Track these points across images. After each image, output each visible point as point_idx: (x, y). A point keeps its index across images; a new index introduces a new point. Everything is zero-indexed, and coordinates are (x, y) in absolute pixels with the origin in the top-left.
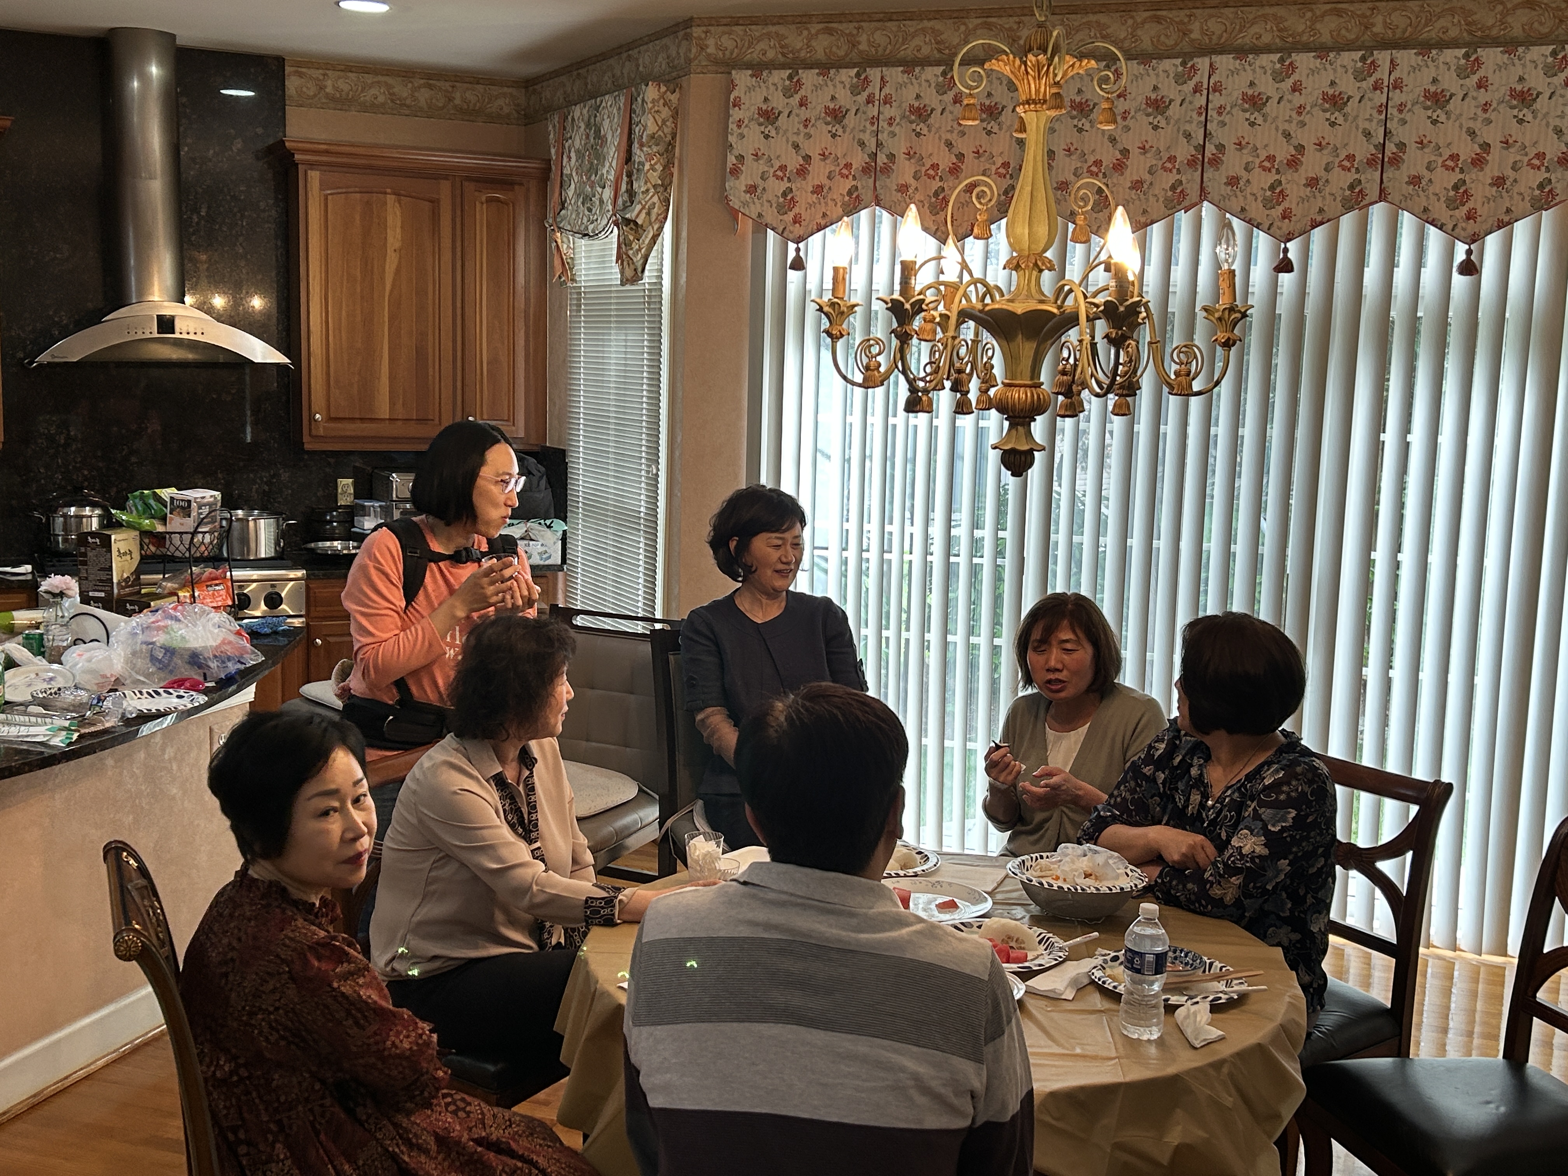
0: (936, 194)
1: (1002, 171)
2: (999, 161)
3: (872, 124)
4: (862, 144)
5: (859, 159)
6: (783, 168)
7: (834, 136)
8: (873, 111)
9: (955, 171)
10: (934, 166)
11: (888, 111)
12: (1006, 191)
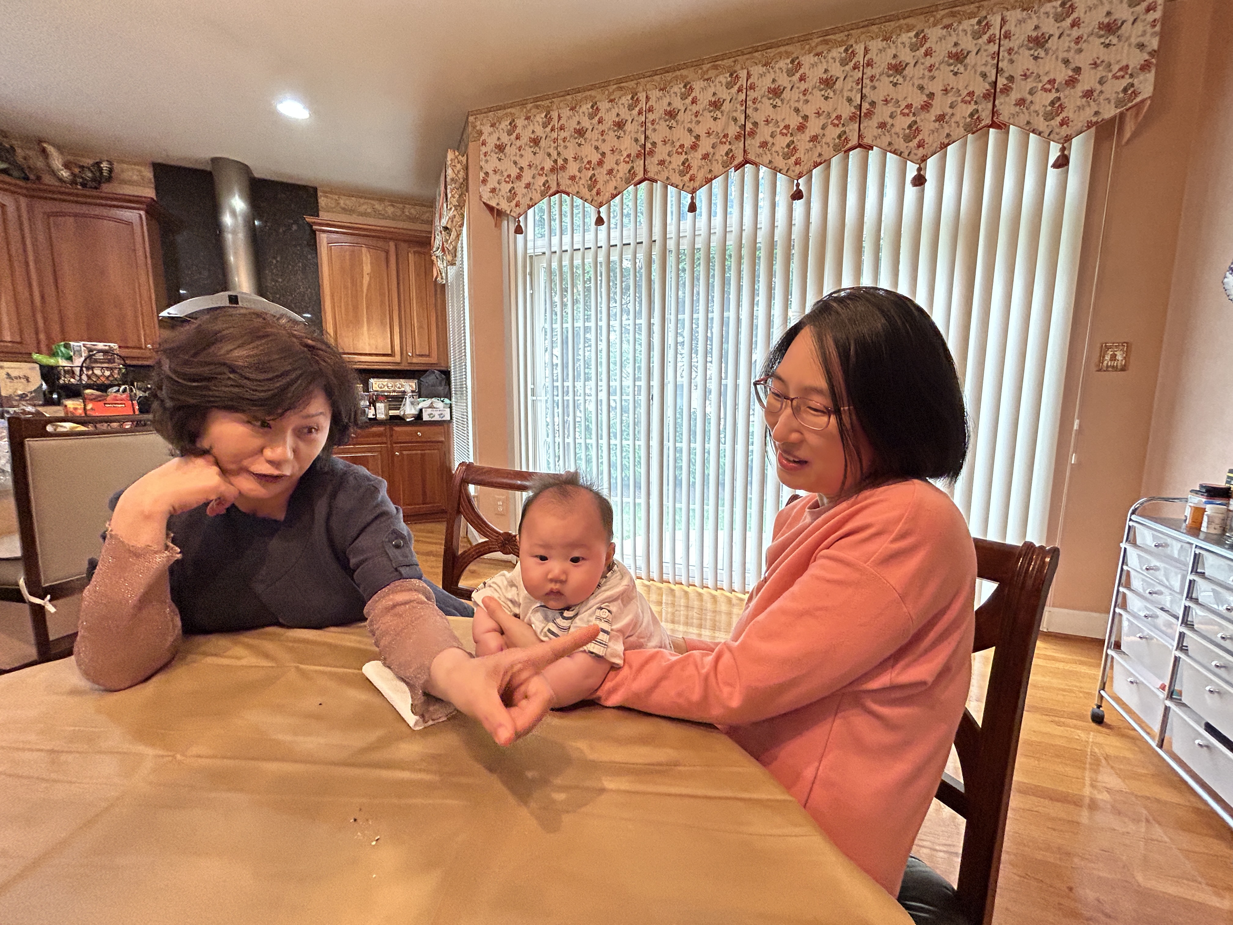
1: (627, 159)
2: (625, 153)
3: (555, 142)
5: (548, 164)
6: (509, 176)
7: (535, 153)
8: (554, 135)
9: (600, 163)
10: (589, 162)
11: (563, 134)
12: (630, 171)
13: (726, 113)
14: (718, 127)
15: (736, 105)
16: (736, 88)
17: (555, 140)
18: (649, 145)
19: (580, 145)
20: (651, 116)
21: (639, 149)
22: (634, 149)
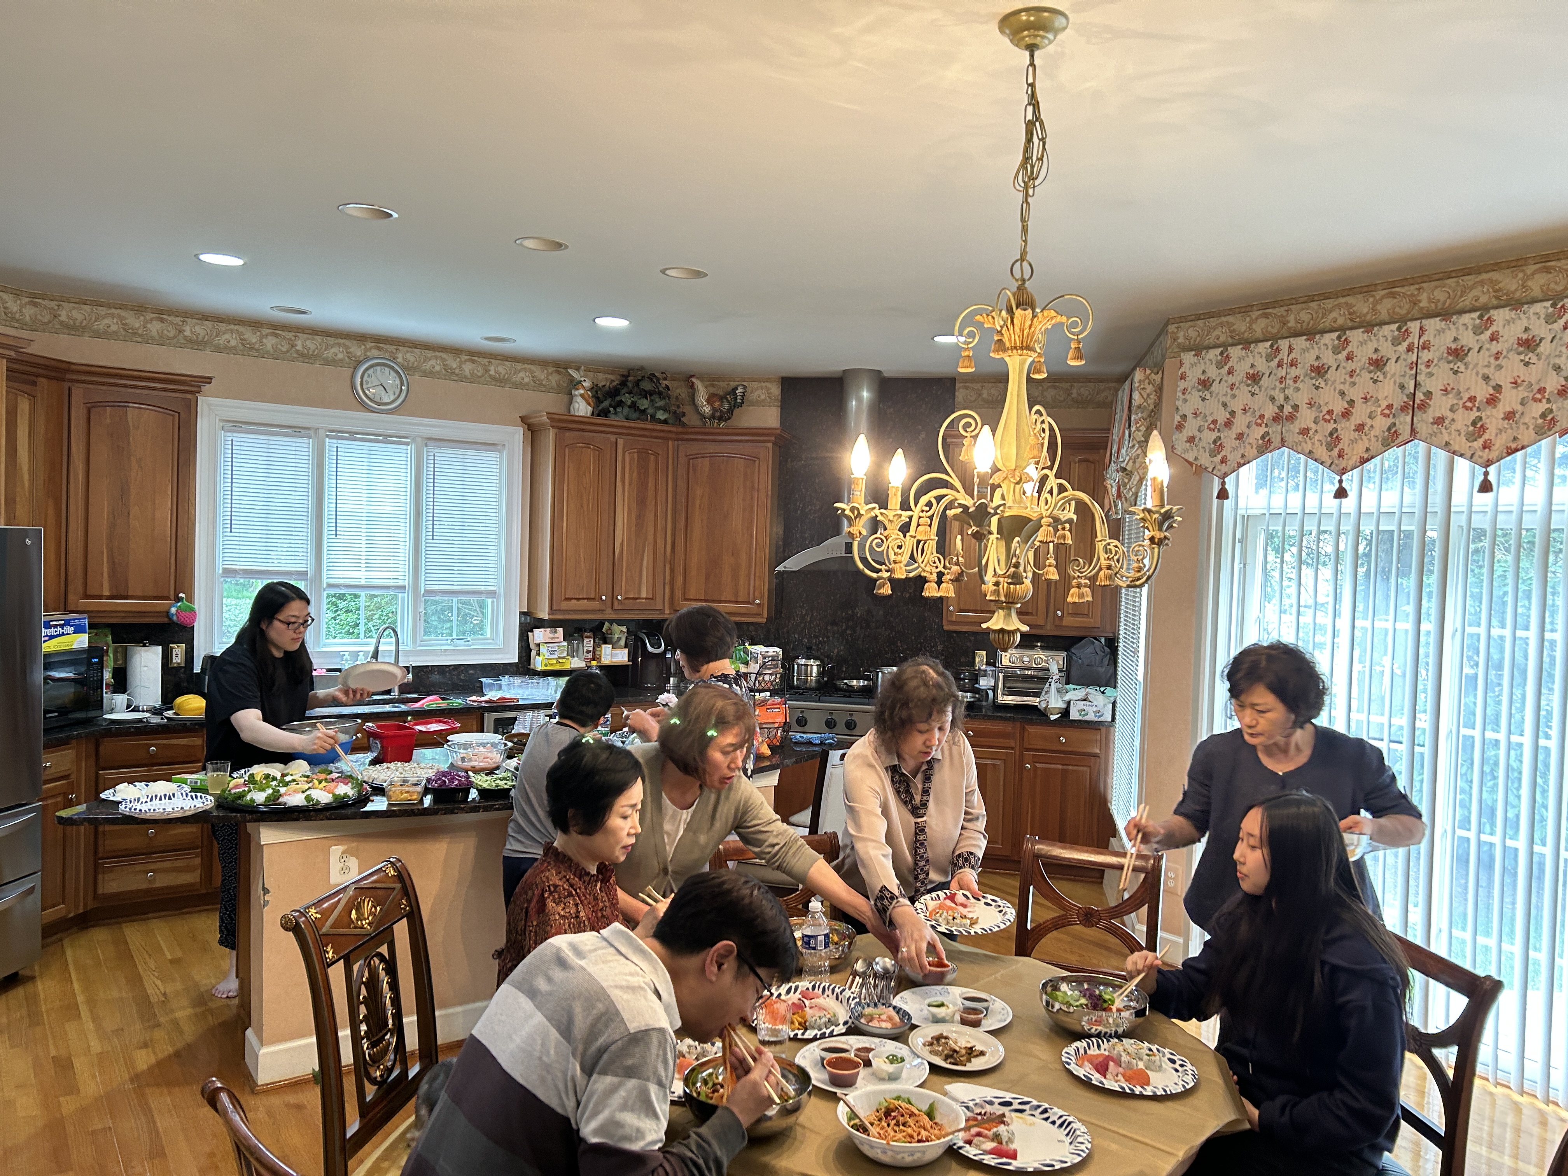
0: (1331, 434)
1: (1387, 412)
2: (1384, 404)
3: (1281, 382)
4: (1273, 399)
5: (1270, 411)
6: (1215, 422)
7: (1253, 394)
8: (1282, 372)
9: (1346, 414)
10: (1330, 412)
11: (1294, 372)
12: (1389, 429)
13: (1543, 357)
14: (1532, 374)
15: (1559, 349)
16: (1562, 323)
17: (1282, 380)
18: (1420, 396)
19: (1317, 388)
20: (1425, 356)
21: (1406, 400)
22: (1399, 399)
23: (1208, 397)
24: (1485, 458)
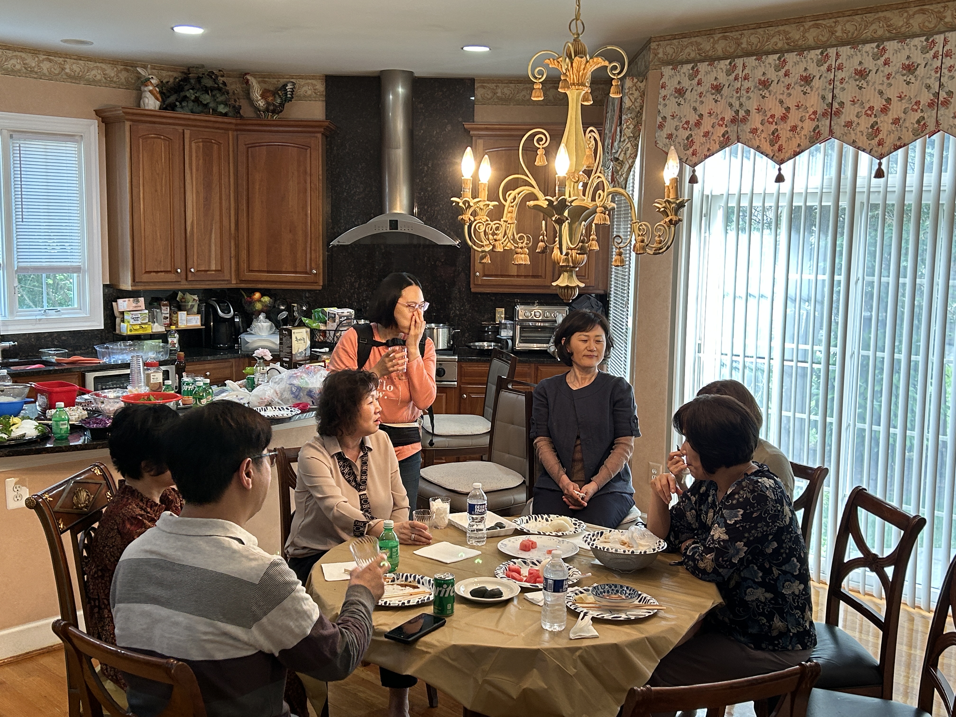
0: (773, 133)
1: (813, 116)
2: (811, 111)
3: (737, 92)
4: (731, 105)
5: (729, 115)
6: (687, 123)
7: (716, 101)
8: (738, 84)
9: (784, 118)
10: (773, 116)
11: (746, 84)
12: (814, 130)
13: (919, 78)
14: (912, 91)
15: (930, 72)
16: (932, 53)
17: (738, 90)
18: (836, 105)
19: (763, 97)
20: (840, 75)
21: (826, 108)
22: (821, 107)
23: (682, 102)
24: (880, 153)
